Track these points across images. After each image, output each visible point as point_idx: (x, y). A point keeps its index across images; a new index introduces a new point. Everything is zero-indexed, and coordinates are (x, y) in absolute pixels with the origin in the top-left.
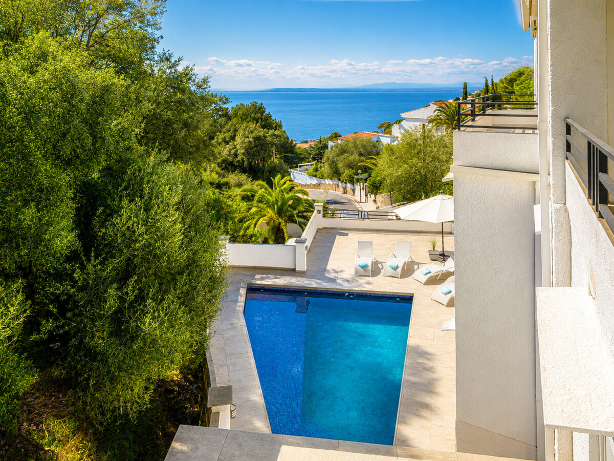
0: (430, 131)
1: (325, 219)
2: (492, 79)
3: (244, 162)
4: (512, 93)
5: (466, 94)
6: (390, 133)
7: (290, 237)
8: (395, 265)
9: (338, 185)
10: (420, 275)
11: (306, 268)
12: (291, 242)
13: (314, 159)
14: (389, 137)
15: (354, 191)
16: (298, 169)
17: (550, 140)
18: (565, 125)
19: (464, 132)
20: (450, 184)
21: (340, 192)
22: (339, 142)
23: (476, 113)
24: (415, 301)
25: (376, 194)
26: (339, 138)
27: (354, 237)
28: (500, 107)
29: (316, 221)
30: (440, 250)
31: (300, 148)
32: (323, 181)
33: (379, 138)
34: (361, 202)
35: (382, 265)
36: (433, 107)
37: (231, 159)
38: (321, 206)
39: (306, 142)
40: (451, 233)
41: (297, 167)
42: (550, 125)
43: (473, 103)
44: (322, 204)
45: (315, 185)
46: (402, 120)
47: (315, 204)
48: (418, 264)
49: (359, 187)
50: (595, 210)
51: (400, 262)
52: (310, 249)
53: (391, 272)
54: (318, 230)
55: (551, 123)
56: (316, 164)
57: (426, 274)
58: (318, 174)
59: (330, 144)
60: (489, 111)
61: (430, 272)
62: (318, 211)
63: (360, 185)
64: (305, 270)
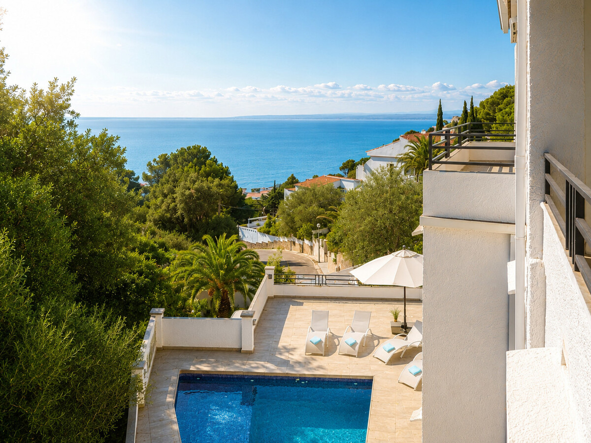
0: (398, 174)
1: (277, 286)
2: (472, 103)
3: (183, 219)
4: (493, 120)
5: (440, 124)
6: (354, 176)
7: (237, 308)
8: (353, 341)
9: (294, 243)
10: (383, 352)
11: (253, 346)
12: (237, 314)
13: (267, 212)
14: (352, 182)
15: (312, 248)
16: (248, 225)
17: (528, 180)
18: (543, 163)
19: (436, 172)
20: (419, 238)
21: (296, 251)
22: (296, 189)
23: (451, 146)
24: (375, 385)
25: (336, 253)
26: (296, 184)
27: (309, 307)
28: (479, 139)
29: (266, 288)
30: (402, 322)
31: (250, 198)
32: (276, 238)
33: (341, 182)
34: (319, 262)
35: (338, 340)
36: (404, 141)
37: (168, 215)
38: (273, 269)
39: (258, 190)
40: (419, 301)
41: (246, 222)
42: (529, 161)
43: (447, 135)
44: (273, 267)
45: (267, 244)
46: (368, 159)
47: (266, 267)
48: (379, 338)
49: (317, 243)
50: (572, 263)
51: (358, 337)
52: (258, 322)
53: (348, 349)
54: (269, 299)
55: (529, 159)
56: (270, 218)
57: (389, 351)
58: (272, 230)
59: (287, 193)
60: (466, 144)
61: (394, 349)
62: (269, 275)
63: (319, 242)
64: (252, 350)
